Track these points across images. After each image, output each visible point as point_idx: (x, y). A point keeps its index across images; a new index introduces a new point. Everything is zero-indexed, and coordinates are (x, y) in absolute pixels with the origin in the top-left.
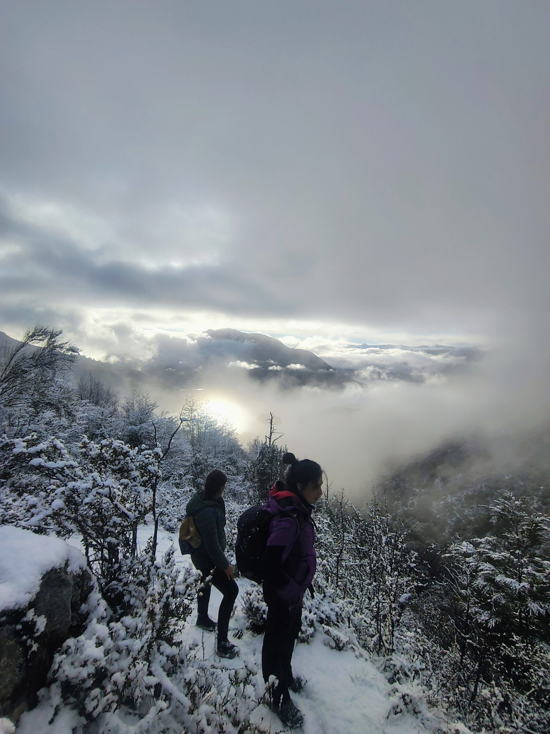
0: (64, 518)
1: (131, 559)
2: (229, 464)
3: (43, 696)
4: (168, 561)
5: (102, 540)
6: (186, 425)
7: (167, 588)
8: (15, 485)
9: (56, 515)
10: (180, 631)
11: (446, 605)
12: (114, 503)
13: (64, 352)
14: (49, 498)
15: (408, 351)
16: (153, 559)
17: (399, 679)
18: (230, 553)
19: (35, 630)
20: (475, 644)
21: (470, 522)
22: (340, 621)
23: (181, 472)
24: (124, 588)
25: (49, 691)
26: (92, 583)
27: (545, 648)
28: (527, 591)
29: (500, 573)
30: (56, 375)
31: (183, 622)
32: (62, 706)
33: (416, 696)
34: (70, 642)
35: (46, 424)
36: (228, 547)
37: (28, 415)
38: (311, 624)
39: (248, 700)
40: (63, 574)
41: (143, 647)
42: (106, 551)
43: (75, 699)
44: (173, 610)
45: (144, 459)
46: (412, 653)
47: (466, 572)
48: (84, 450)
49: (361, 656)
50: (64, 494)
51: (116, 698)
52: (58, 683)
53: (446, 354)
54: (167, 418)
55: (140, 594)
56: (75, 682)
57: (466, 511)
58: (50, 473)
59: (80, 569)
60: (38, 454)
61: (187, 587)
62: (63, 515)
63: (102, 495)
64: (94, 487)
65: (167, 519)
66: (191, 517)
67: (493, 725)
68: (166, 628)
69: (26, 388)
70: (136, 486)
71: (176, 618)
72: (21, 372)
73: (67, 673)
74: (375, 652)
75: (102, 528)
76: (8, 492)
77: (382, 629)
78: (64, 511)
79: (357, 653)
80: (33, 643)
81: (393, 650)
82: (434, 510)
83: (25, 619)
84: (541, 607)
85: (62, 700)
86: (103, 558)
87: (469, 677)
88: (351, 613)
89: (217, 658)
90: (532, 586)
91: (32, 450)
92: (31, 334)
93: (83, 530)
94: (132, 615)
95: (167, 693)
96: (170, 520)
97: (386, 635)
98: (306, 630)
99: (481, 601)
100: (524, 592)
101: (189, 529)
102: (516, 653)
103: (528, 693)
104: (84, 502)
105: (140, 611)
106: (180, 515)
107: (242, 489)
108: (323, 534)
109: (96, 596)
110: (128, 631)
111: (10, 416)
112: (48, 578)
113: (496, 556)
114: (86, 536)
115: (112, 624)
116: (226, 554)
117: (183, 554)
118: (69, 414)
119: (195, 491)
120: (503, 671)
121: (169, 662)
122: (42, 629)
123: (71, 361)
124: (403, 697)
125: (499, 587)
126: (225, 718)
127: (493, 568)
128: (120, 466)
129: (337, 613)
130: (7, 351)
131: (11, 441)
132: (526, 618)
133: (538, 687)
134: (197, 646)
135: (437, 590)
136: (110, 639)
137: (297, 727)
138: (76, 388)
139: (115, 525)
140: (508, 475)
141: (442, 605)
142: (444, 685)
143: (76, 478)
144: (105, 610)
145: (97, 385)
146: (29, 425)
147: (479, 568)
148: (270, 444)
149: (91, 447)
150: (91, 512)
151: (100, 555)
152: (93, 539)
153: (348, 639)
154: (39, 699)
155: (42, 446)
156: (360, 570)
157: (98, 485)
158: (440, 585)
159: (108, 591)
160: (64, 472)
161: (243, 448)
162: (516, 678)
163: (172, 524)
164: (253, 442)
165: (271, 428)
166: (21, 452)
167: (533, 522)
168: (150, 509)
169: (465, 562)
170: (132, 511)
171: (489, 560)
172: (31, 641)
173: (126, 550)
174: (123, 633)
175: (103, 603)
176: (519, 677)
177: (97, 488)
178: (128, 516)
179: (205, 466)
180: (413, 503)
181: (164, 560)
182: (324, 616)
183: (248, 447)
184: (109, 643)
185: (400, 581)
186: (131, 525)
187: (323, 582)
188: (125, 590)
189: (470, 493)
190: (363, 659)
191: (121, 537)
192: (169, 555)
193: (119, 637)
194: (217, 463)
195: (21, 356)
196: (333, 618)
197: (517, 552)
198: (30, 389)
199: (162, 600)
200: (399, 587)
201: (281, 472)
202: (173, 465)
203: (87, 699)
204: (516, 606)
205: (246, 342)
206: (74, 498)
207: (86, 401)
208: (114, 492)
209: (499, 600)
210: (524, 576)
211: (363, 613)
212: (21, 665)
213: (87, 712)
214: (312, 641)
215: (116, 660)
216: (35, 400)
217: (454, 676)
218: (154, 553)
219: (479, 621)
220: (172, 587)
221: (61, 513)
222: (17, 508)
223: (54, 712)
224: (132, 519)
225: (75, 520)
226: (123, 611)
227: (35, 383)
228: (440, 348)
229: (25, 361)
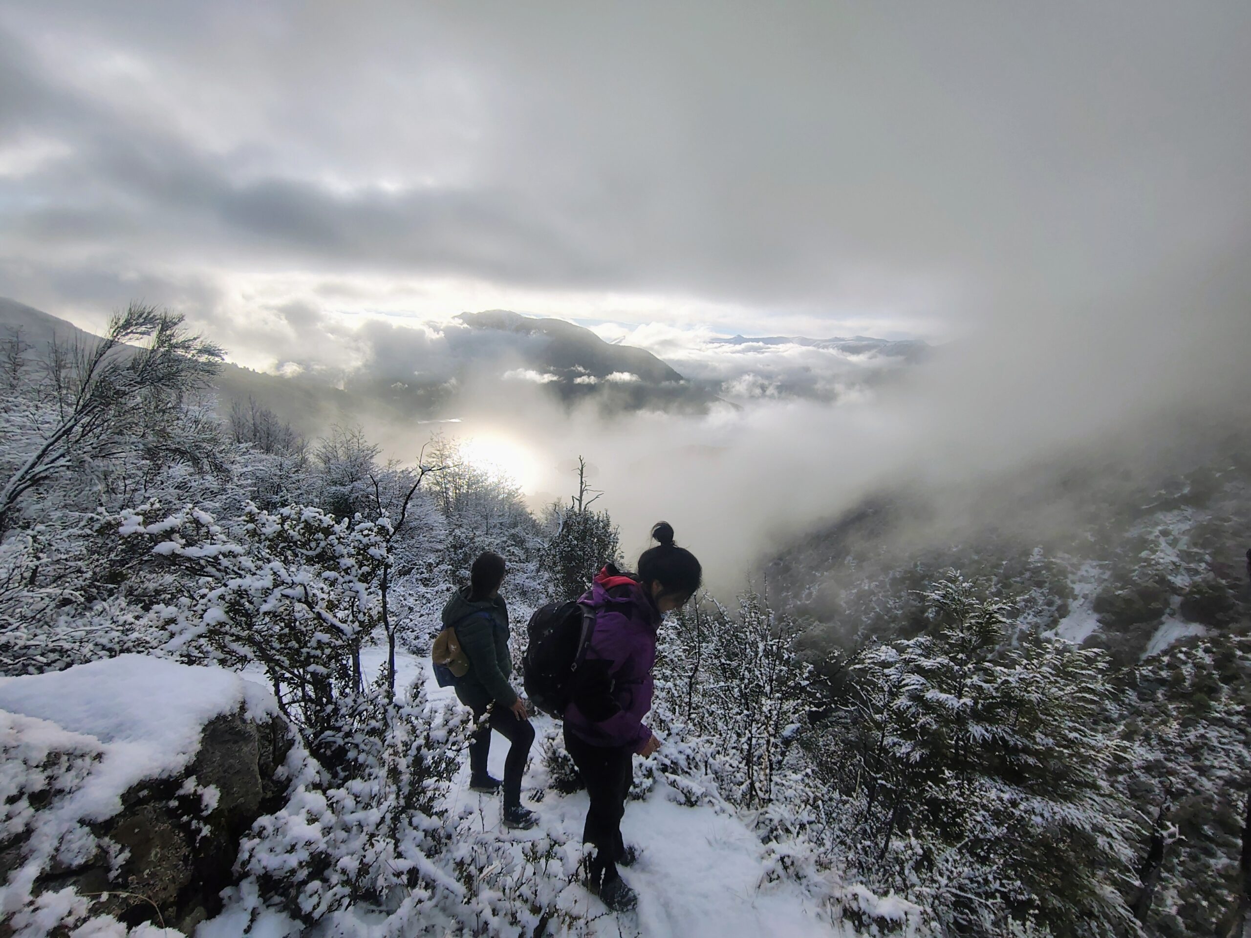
0: (231, 638)
1: (353, 696)
2: (512, 545)
3: (230, 897)
4: (416, 696)
5: (301, 671)
6: (433, 483)
7: (417, 736)
8: (135, 593)
9: (214, 633)
10: (443, 796)
11: (853, 739)
12: (316, 610)
13: (193, 356)
14: (199, 608)
15: (811, 348)
16: (390, 695)
17: (776, 838)
18: (518, 681)
19: (203, 807)
20: (889, 786)
21: (894, 619)
22: (692, 766)
23: (431, 561)
24: (346, 740)
25: (239, 890)
26: (290, 735)
27: (987, 785)
28: (968, 710)
29: (933, 687)
30: (185, 400)
31: (447, 782)
32: (262, 908)
33: (800, 856)
34: (265, 820)
35: (178, 487)
36: (515, 672)
37: (140, 473)
38: (649, 774)
39: (553, 880)
40: (239, 722)
41: (383, 818)
42: (309, 689)
43: (283, 899)
44: (430, 767)
45: (361, 537)
46: (798, 801)
47: (882, 688)
48: (251, 526)
49: (723, 811)
50: (224, 599)
51: (347, 890)
52: (252, 878)
53: (874, 351)
54: (399, 471)
55: (374, 748)
56: (277, 875)
57: (891, 603)
58: (195, 569)
59: (268, 714)
60: (168, 535)
61: (450, 732)
62: (226, 633)
63: (293, 598)
64: (276, 586)
65: (413, 636)
66: (452, 629)
67: (905, 885)
68: (420, 793)
69: (129, 423)
70: (350, 582)
71: (436, 778)
72: (114, 393)
73: (264, 863)
74: (743, 805)
75: (298, 652)
76: (124, 605)
77: (755, 774)
78: (228, 627)
79: (717, 808)
80: (201, 825)
81: (770, 800)
82: (842, 603)
83: (181, 792)
84: (987, 730)
85: (261, 900)
86: (305, 698)
87: (879, 830)
88: (709, 755)
89: (505, 830)
90: (976, 703)
91: (155, 528)
92: (121, 322)
93: (265, 657)
94: (362, 778)
95: (429, 880)
96: (417, 638)
97: (761, 781)
98: (641, 783)
99: (901, 727)
100: (964, 712)
101: (448, 648)
102: (945, 794)
103: (959, 845)
104: (262, 611)
105: (376, 771)
106: (433, 629)
107: (535, 583)
108: (667, 645)
109: (299, 753)
110: (358, 799)
111: (106, 475)
112: (213, 730)
113: (929, 664)
114: (272, 664)
115: (331, 792)
116: (513, 683)
117: (441, 686)
118: (218, 468)
120: (926, 818)
121: (429, 838)
122: (214, 804)
123: (208, 372)
124: (782, 859)
125: (928, 707)
126: (518, 904)
127: (922, 680)
128: (319, 550)
129: (688, 756)
130: (80, 355)
131: (114, 519)
132: (965, 748)
133: (974, 836)
134: (471, 813)
135: (840, 718)
136: (329, 812)
137: (627, 910)
138: (225, 421)
139: (320, 645)
140: (957, 547)
141: (847, 739)
142: (843, 843)
143: (242, 572)
144: (318, 772)
145: (266, 416)
146: (146, 490)
147: (903, 683)
148: (580, 510)
149: (264, 520)
150: (277, 628)
151: (300, 694)
152: (286, 669)
153: (704, 790)
154: (224, 902)
155: (173, 521)
156: (725, 694)
157: (283, 583)
158: (846, 711)
159: (319, 746)
160: (220, 564)
161: (534, 517)
162: (943, 826)
163: (420, 643)
164: (551, 508)
165: (582, 483)
166: (135, 533)
167: (986, 612)
168: (379, 620)
169: (883, 674)
170: (349, 623)
171: (920, 670)
172: (199, 823)
173: (343, 683)
174: (350, 802)
175: (314, 764)
176: (947, 825)
177: (282, 587)
178: (342, 631)
179: (471, 549)
180: (810, 594)
181: (408, 694)
182: (668, 762)
183: (543, 516)
184: (329, 817)
185: (785, 707)
186: (349, 645)
187: (667, 715)
188: (348, 743)
189: (898, 575)
190: (726, 816)
191: (333, 664)
192: (416, 687)
193: (345, 810)
194: (490, 543)
195: (109, 364)
196: (683, 763)
197: (960, 656)
198: (136, 424)
199: (409, 752)
200: (782, 714)
201: (599, 554)
202: (415, 549)
203: (301, 898)
204: (952, 731)
205: (533, 335)
206: (243, 605)
207: (247, 445)
208: (314, 595)
209: (928, 726)
210: (967, 689)
211: (728, 755)
212: (186, 859)
213: (303, 913)
214: (650, 797)
215: (343, 842)
216: (150, 446)
217: (857, 829)
218: (392, 685)
219: (898, 755)
220: (425, 733)
221: (223, 630)
222: (144, 629)
223: (250, 917)
224: (349, 636)
225: (250, 641)
226: (347, 773)
227: (146, 415)
228: (864, 343)
229: (120, 374)
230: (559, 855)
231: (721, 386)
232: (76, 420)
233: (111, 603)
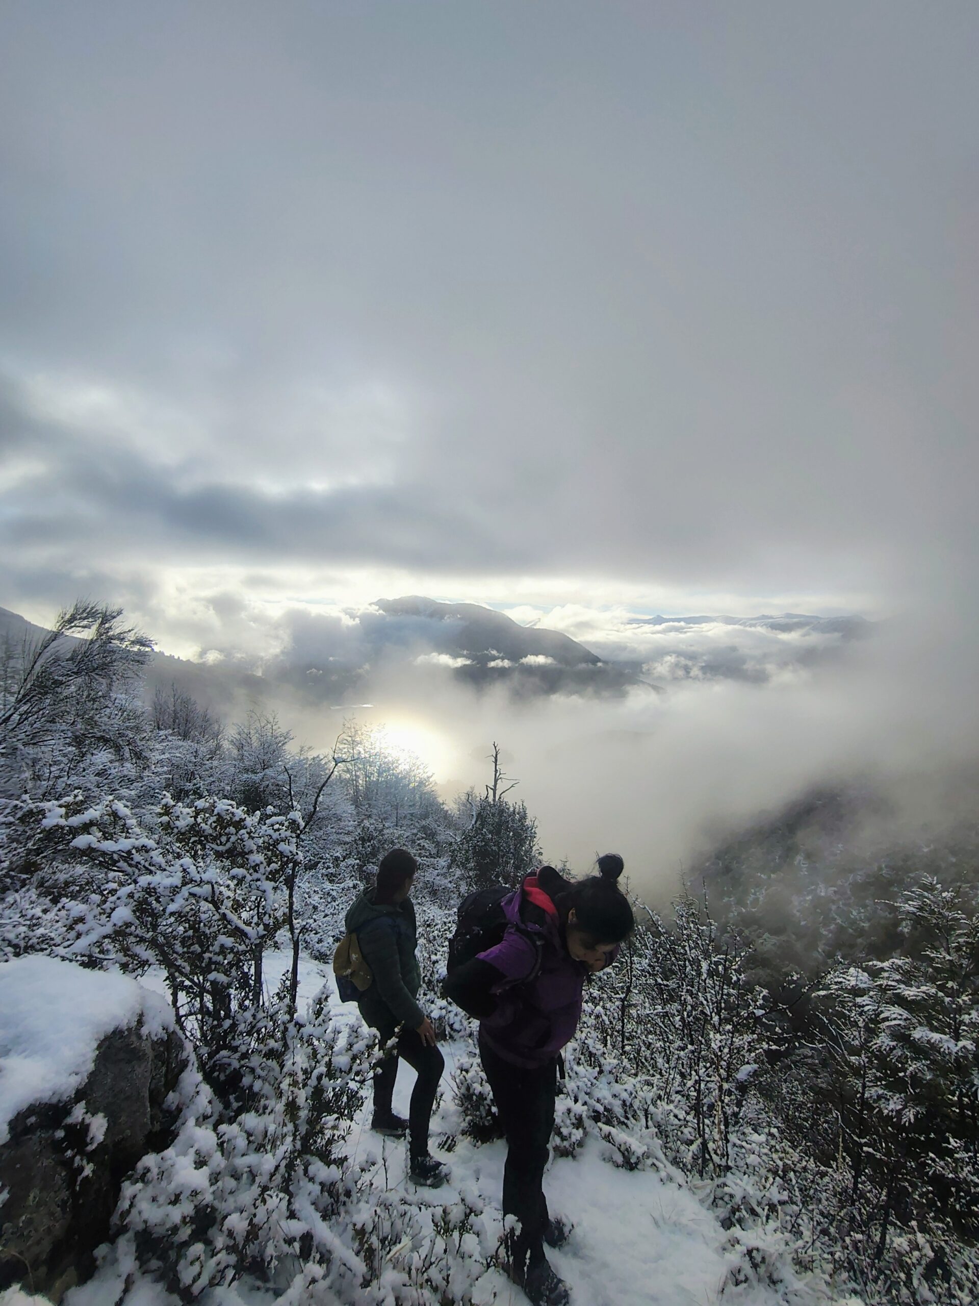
0: (134, 940)
1: (253, 1011)
2: (423, 838)
3: (104, 1258)
4: (318, 1013)
5: (201, 978)
6: (344, 771)
7: (317, 1062)
8: (46, 885)
9: (119, 934)
10: (343, 1138)
11: (824, 1086)
12: (221, 911)
13: (127, 646)
14: (108, 906)
15: (737, 627)
16: (291, 1010)
17: (740, 1221)
18: (428, 997)
19: (88, 1140)
20: (878, 1155)
21: (861, 932)
22: (630, 1116)
23: (338, 854)
24: (242, 1062)
25: (114, 1250)
26: (185, 1054)
28: (970, 1056)
29: (921, 1024)
30: (114, 688)
31: (348, 1121)
32: (137, 1275)
33: (772, 1250)
34: (150, 1160)
35: (98, 775)
36: (424, 985)
37: (65, 760)
38: (579, 1123)
39: (468, 1261)
40: (134, 1039)
41: (277, 1167)
42: (208, 998)
43: (160, 1263)
44: (330, 1101)
45: (271, 832)
46: (763, 1172)
47: (856, 1023)
48: (165, 819)
49: (671, 1179)
50: (133, 897)
51: (233, 1259)
52: (130, 1235)
53: (806, 629)
54: (310, 758)
55: (271, 1074)
56: (159, 1232)
57: (854, 913)
58: (108, 862)
59: (164, 1029)
60: (86, 828)
61: (354, 1058)
62: (131, 934)
63: (200, 897)
64: (184, 884)
65: (315, 938)
66: (354, 936)
67: (915, 1300)
68: (318, 1133)
69: (62, 712)
70: (258, 880)
71: (336, 1116)
72: (52, 683)
73: (145, 1215)
74: (695, 1172)
75: (200, 957)
76: (34, 897)
77: (707, 1130)
78: (133, 928)
79: (663, 1174)
80: (85, 1162)
81: (728, 1168)
82: (795, 911)
83: (69, 1120)
85: (137, 1264)
86: (203, 1010)
87: (871, 1217)
88: (649, 1102)
89: (411, 1187)
91: (76, 820)
92: (68, 616)
93: (166, 961)
94: (257, 1111)
95: (323, 1251)
96: (320, 941)
97: (714, 1141)
98: (570, 1134)
99: (886, 1074)
100: (965, 1058)
101: (350, 956)
102: (954, 1171)
104: (168, 911)
105: (271, 1103)
106: (337, 931)
107: (446, 881)
109: (192, 1077)
110: (251, 1138)
111: (35, 761)
112: (108, 1047)
113: (912, 993)
114: (172, 970)
115: (223, 1128)
117: (343, 1002)
118: (138, 755)
119: (362, 887)
120: (931, 1204)
121: (326, 1194)
122: (100, 1138)
123: (138, 661)
124: (749, 1252)
125: (920, 1050)
126: (427, 1293)
127: (906, 1014)
128: (229, 845)
129: (624, 1101)
130: (27, 648)
131: (37, 807)
132: (972, 1107)
134: (374, 1164)
135: (806, 1057)
136: (219, 1154)
138: (148, 708)
139: (223, 950)
140: (928, 846)
141: (817, 1085)
142: (825, 1232)
143: (152, 868)
144: (210, 1102)
145: (186, 702)
146: (69, 777)
147: (882, 1016)
148: (494, 800)
149: (178, 813)
150: (181, 929)
151: (197, 1005)
152: (186, 976)
153: (645, 1148)
154: (98, 1263)
155: (93, 813)
156: (663, 1022)
157: (192, 881)
158: (812, 1049)
159: (213, 1068)
160: (132, 859)
161: (446, 808)
162: (957, 1216)
163: (323, 948)
164: (464, 798)
165: (496, 771)
166: (56, 826)
167: (975, 929)
168: (284, 921)
169: (855, 1005)
170: (253, 925)
171: (900, 1001)
172: (82, 1160)
173: (243, 994)
174: (241, 1142)
175: (206, 1091)
176: (961, 1214)
177: (190, 886)
178: (246, 935)
179: (379, 841)
180: (757, 900)
181: (311, 1011)
182: (601, 1109)
183: (456, 806)
184: (218, 1160)
185: (737, 1042)
186: (251, 949)
187: (596, 1047)
188: (243, 1066)
189: (859, 879)
190: (674, 1186)
191: (234, 972)
192: (320, 1002)
193: (236, 1151)
194: (400, 836)
195: (51, 656)
196: (618, 1110)
197: (950, 984)
198: (68, 713)
199: (309, 1082)
200: (736, 1052)
201: (515, 850)
202: (322, 842)
203: (182, 1263)
204: (952, 1083)
205: (447, 620)
206: (150, 904)
207: (167, 732)
208: (221, 893)
209: (919, 1075)
210: (965, 1028)
211: (672, 1102)
212: (64, 1202)
213: (181, 1286)
214: (581, 1154)
215: (231, 1193)
216: (78, 733)
217: (842, 1214)
218: (293, 999)
219: (886, 1112)
220: (327, 1059)
221: (128, 930)
222: (50, 924)
223: (123, 1286)
224: (252, 940)
225: (153, 944)
226: (241, 1103)
227: (78, 703)
228: (795, 620)
229: (59, 665)
230: (475, 1228)
231: (641, 667)
232: (15, 709)
233: (23, 895)
